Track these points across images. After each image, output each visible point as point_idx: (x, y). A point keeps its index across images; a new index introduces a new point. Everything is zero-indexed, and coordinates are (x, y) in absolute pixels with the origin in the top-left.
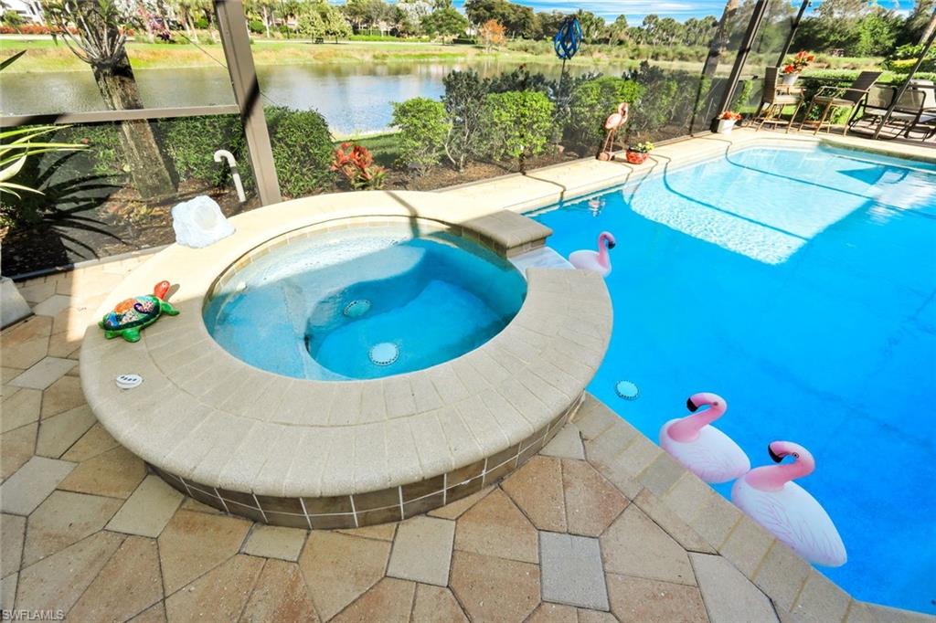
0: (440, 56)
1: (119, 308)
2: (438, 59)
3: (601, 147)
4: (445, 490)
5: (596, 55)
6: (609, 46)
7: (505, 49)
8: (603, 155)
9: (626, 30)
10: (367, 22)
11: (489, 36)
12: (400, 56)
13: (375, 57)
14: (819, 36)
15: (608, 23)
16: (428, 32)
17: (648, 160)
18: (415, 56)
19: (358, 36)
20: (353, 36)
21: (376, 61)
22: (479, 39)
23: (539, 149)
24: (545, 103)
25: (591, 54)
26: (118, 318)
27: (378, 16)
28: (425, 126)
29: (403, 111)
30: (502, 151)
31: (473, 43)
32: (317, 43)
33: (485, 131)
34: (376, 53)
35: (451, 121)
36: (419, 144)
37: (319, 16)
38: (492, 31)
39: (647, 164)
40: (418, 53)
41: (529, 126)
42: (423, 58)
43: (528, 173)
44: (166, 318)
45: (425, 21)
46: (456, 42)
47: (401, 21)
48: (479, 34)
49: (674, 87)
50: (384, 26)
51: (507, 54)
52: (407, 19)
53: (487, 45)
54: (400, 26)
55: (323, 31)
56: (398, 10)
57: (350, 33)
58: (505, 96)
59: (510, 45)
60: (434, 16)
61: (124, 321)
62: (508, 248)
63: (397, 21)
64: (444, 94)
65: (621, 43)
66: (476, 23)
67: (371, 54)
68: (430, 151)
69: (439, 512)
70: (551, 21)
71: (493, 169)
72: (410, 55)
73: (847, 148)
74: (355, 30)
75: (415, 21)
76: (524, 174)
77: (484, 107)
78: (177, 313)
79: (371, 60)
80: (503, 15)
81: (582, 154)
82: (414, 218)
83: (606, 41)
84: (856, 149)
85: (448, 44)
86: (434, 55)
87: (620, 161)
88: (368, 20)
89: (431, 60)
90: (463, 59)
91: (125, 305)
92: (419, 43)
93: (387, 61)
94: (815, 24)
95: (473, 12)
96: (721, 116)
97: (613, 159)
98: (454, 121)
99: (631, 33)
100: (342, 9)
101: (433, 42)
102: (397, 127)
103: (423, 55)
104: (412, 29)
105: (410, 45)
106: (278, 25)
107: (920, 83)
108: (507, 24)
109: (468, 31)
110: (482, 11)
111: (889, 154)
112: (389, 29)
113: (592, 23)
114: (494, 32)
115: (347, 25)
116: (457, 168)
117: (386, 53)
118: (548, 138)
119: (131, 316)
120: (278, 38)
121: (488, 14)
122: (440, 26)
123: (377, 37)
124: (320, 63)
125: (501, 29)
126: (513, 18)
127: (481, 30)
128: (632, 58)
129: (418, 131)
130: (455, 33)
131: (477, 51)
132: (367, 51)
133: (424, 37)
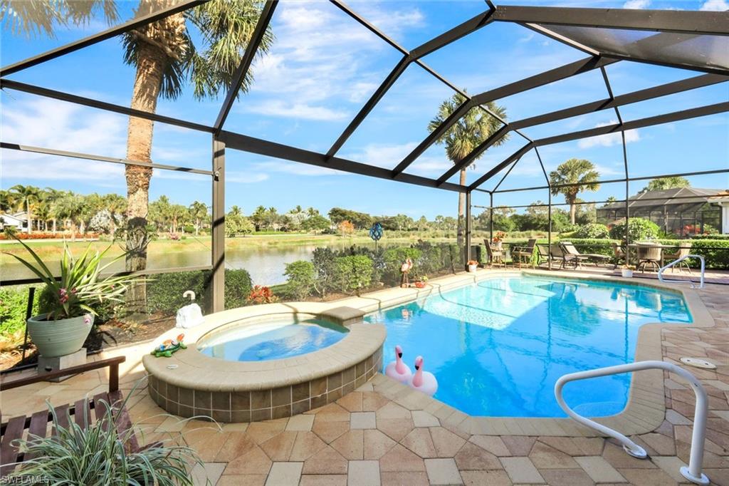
0: (313, 241)
1: (165, 343)
2: (311, 243)
3: (402, 281)
4: (310, 398)
5: (412, 237)
6: (418, 232)
7: (355, 236)
8: (403, 285)
9: (426, 223)
10: (265, 224)
11: (344, 229)
12: (286, 243)
13: (270, 244)
14: (533, 222)
15: (415, 221)
16: (305, 228)
17: (427, 286)
18: (298, 242)
19: (258, 232)
20: (256, 232)
21: (270, 246)
22: (338, 231)
23: (368, 284)
24: (368, 260)
25: (408, 236)
26: (164, 347)
27: (273, 221)
28: (302, 274)
29: (291, 267)
30: (347, 286)
31: (335, 233)
32: (230, 237)
33: (335, 275)
34: (271, 241)
35: (317, 271)
36: (300, 283)
37: (234, 222)
38: (345, 226)
39: (427, 288)
40: (299, 240)
41: (361, 273)
42: (302, 243)
43: (361, 296)
44: (181, 350)
45: (303, 223)
46: (323, 233)
47: (288, 223)
48: (338, 228)
49: (439, 251)
50: (276, 226)
51: (356, 239)
52: (292, 222)
53: (344, 234)
54: (287, 226)
55: (235, 230)
56: (286, 218)
57: (254, 230)
58: (346, 259)
59: (358, 233)
60: (309, 220)
61: (167, 348)
62: (344, 320)
63: (285, 223)
64: (313, 258)
65: (425, 230)
66: (336, 222)
67: (267, 242)
68: (305, 286)
69: (308, 412)
70: (382, 220)
71: (343, 295)
72: (293, 242)
73: (537, 275)
74: (257, 229)
75: (297, 223)
76: (359, 296)
77: (334, 264)
78: (186, 348)
79: (267, 245)
80: (352, 218)
81: (393, 285)
82: (295, 313)
83: (417, 229)
84: (541, 275)
85: (318, 234)
86: (309, 241)
87: (413, 287)
88: (267, 223)
89: (307, 244)
90: (329, 242)
91: (168, 341)
92: (300, 235)
93: (278, 245)
94: (529, 217)
95: (333, 217)
96: (468, 263)
97: (410, 286)
98: (319, 272)
99: (430, 224)
100: (250, 218)
101: (308, 233)
102: (287, 276)
103: (302, 241)
104: (295, 227)
105: (293, 236)
106: (204, 228)
107: (565, 243)
108: (355, 222)
109: (331, 227)
110: (339, 217)
111: (557, 277)
112: (280, 228)
113: (406, 221)
114: (347, 227)
115: (252, 227)
116: (322, 296)
117: (277, 241)
118: (372, 278)
119: (169, 346)
120: (203, 235)
121: (343, 218)
122: (313, 225)
123: (271, 232)
124: (231, 248)
125: (352, 225)
126: (358, 220)
127: (339, 226)
128: (433, 237)
129: (299, 277)
130: (323, 228)
131: (338, 238)
132: (264, 240)
133: (303, 231)
